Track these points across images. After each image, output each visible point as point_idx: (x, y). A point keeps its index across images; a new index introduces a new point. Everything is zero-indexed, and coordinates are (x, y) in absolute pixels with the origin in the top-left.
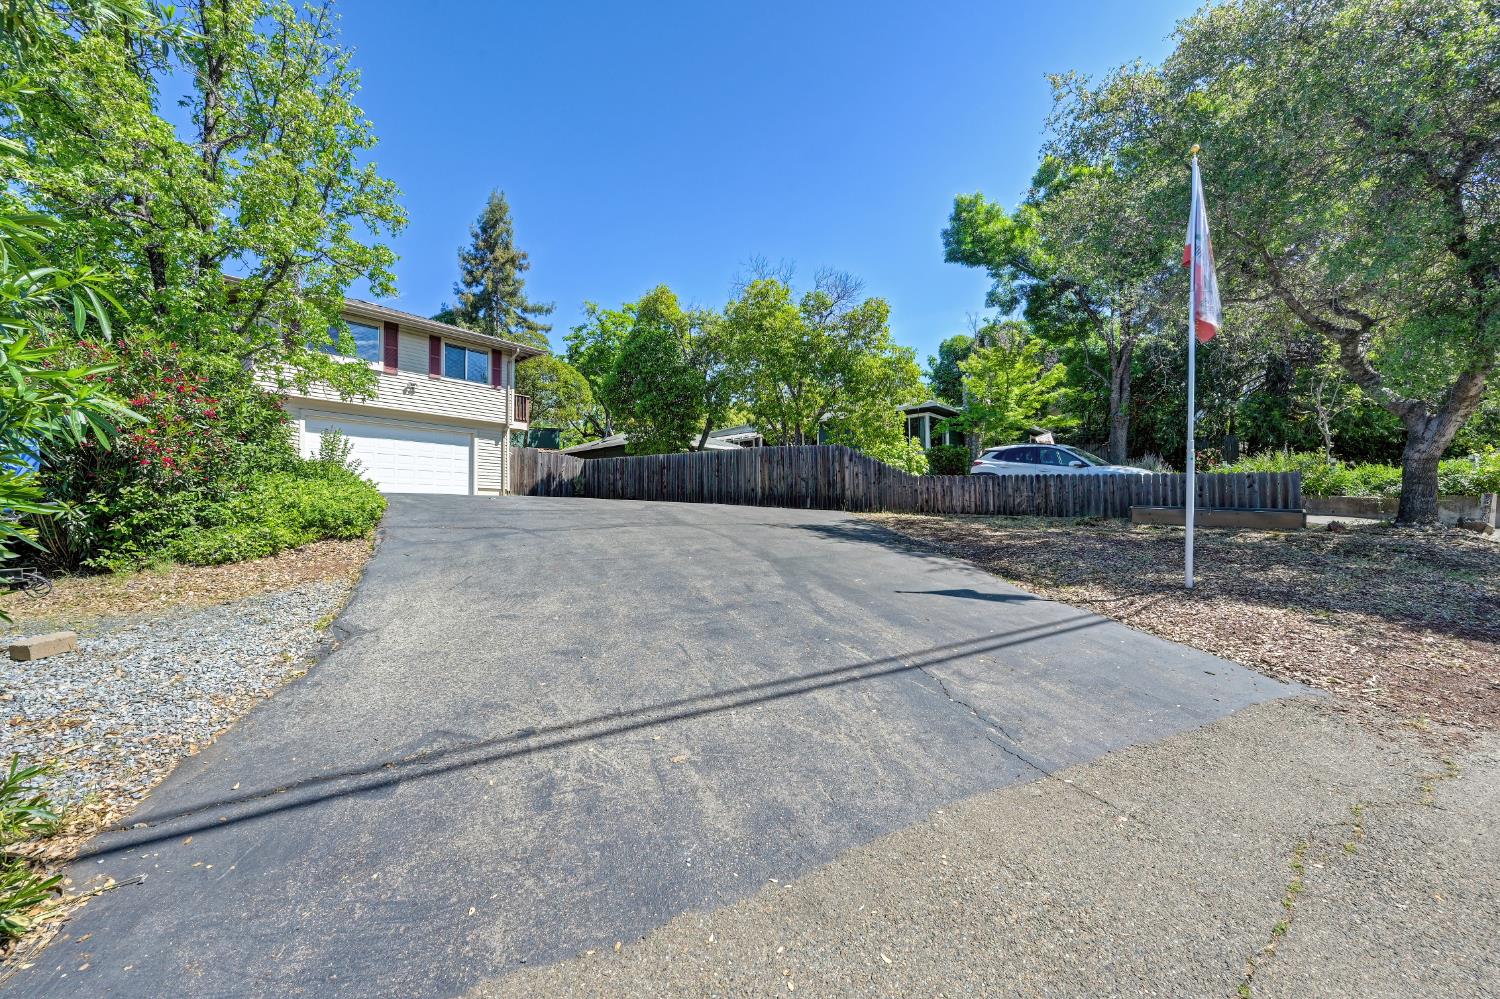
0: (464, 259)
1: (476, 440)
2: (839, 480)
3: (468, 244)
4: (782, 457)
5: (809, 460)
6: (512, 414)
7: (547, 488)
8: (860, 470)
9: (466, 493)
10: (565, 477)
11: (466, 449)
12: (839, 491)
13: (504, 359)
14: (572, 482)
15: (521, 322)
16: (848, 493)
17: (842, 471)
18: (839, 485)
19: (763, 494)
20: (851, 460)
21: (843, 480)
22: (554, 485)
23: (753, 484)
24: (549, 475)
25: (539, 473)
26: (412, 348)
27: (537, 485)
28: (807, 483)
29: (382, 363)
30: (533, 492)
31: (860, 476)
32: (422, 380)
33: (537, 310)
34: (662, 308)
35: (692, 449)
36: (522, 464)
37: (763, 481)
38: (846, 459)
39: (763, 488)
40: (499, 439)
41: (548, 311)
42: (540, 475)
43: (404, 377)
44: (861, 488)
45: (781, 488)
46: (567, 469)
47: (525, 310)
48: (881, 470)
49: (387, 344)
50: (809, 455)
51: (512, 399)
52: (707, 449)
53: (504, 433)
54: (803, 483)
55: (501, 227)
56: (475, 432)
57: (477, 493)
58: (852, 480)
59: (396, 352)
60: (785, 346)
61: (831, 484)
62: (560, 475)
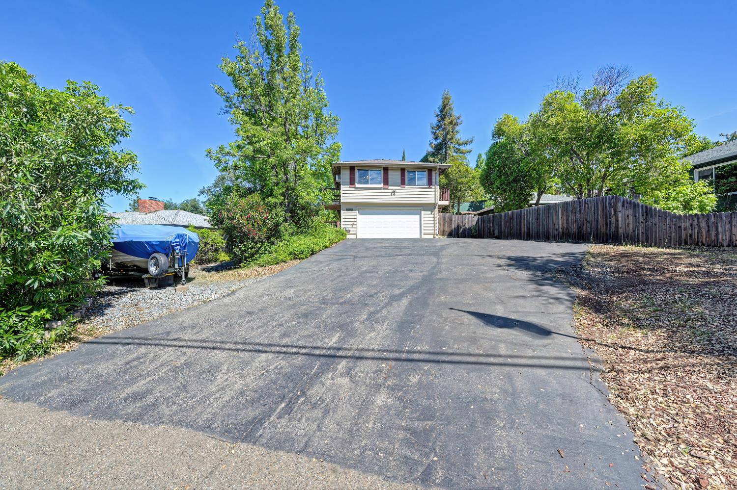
0: (433, 128)
1: (422, 212)
2: (613, 220)
3: (435, 121)
4: (575, 208)
5: (593, 209)
6: (438, 197)
7: (456, 233)
8: (631, 213)
9: (419, 237)
10: (467, 226)
11: (418, 216)
12: (613, 229)
13: (434, 173)
14: (470, 229)
15: (457, 150)
16: (621, 231)
17: (616, 215)
18: (614, 225)
19: (563, 233)
20: (623, 206)
21: (617, 221)
22: (461, 231)
23: (556, 227)
24: (458, 226)
25: (453, 225)
26: (394, 176)
27: (452, 231)
28: (591, 225)
29: (382, 184)
30: (450, 235)
31: (631, 218)
32: (398, 189)
33: (466, 143)
34: (504, 128)
35: (531, 205)
36: (444, 222)
37: (563, 224)
38: (620, 205)
39: (563, 228)
40: (432, 211)
41: (471, 142)
42: (453, 226)
43: (391, 188)
44: (631, 226)
45: (574, 228)
46: (468, 222)
47: (459, 145)
48: (648, 212)
49: (384, 176)
50: (592, 204)
51: (438, 191)
52: (541, 204)
53: (435, 207)
54: (588, 225)
55: (448, 108)
56: (422, 208)
57: (423, 236)
58: (623, 219)
59: (388, 178)
60: (563, 135)
61: (608, 224)
62: (464, 225)
